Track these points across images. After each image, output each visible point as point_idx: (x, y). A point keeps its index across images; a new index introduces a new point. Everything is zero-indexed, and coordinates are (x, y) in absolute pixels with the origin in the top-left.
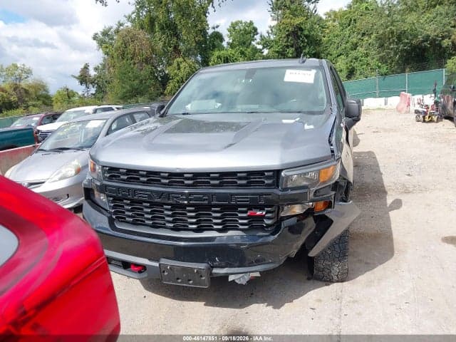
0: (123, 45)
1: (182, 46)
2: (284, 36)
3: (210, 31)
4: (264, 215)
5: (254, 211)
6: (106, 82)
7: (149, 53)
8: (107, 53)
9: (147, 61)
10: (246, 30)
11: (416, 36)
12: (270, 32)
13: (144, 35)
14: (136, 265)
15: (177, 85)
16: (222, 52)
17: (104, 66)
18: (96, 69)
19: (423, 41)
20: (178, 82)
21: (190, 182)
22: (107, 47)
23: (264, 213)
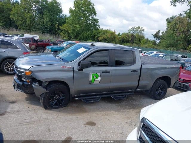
7: (185, 29)
9: (183, 32)
17: (166, 32)
18: (162, 33)
22: (169, 24)
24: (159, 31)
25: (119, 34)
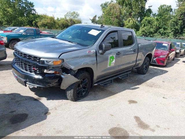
0: (110, 10)
1: (133, 13)
3: (147, 8)
7: (119, 14)
8: (104, 12)
9: (117, 17)
16: (149, 18)
17: (102, 17)
18: (99, 18)
23: (36, 69)
24: (95, 16)
25: (58, 19)
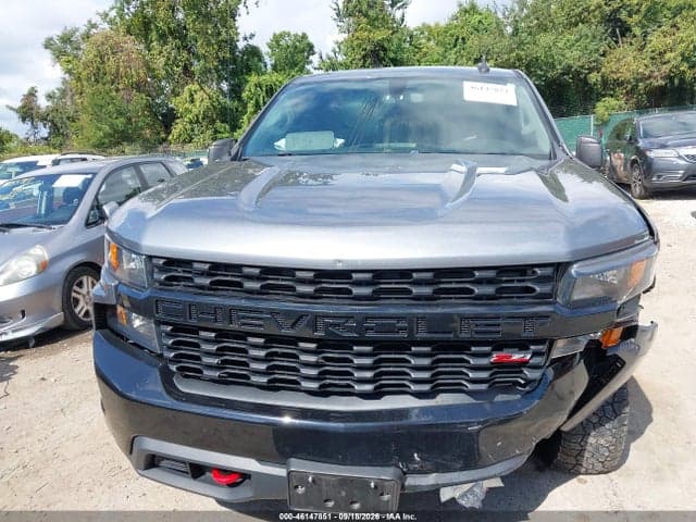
0: (98, 59)
1: (197, 67)
2: (358, 57)
3: (241, 45)
4: (527, 362)
5: (505, 353)
6: (68, 118)
7: (142, 75)
8: (69, 72)
9: (139, 87)
10: (296, 47)
11: (553, 67)
12: (337, 50)
13: (132, 45)
14: (222, 472)
15: (188, 126)
16: (264, 77)
17: (64, 93)
18: (50, 97)
19: (563, 74)
20: (191, 122)
21: (367, 291)
22: (69, 61)
23: (528, 357)
24: (32, 94)
